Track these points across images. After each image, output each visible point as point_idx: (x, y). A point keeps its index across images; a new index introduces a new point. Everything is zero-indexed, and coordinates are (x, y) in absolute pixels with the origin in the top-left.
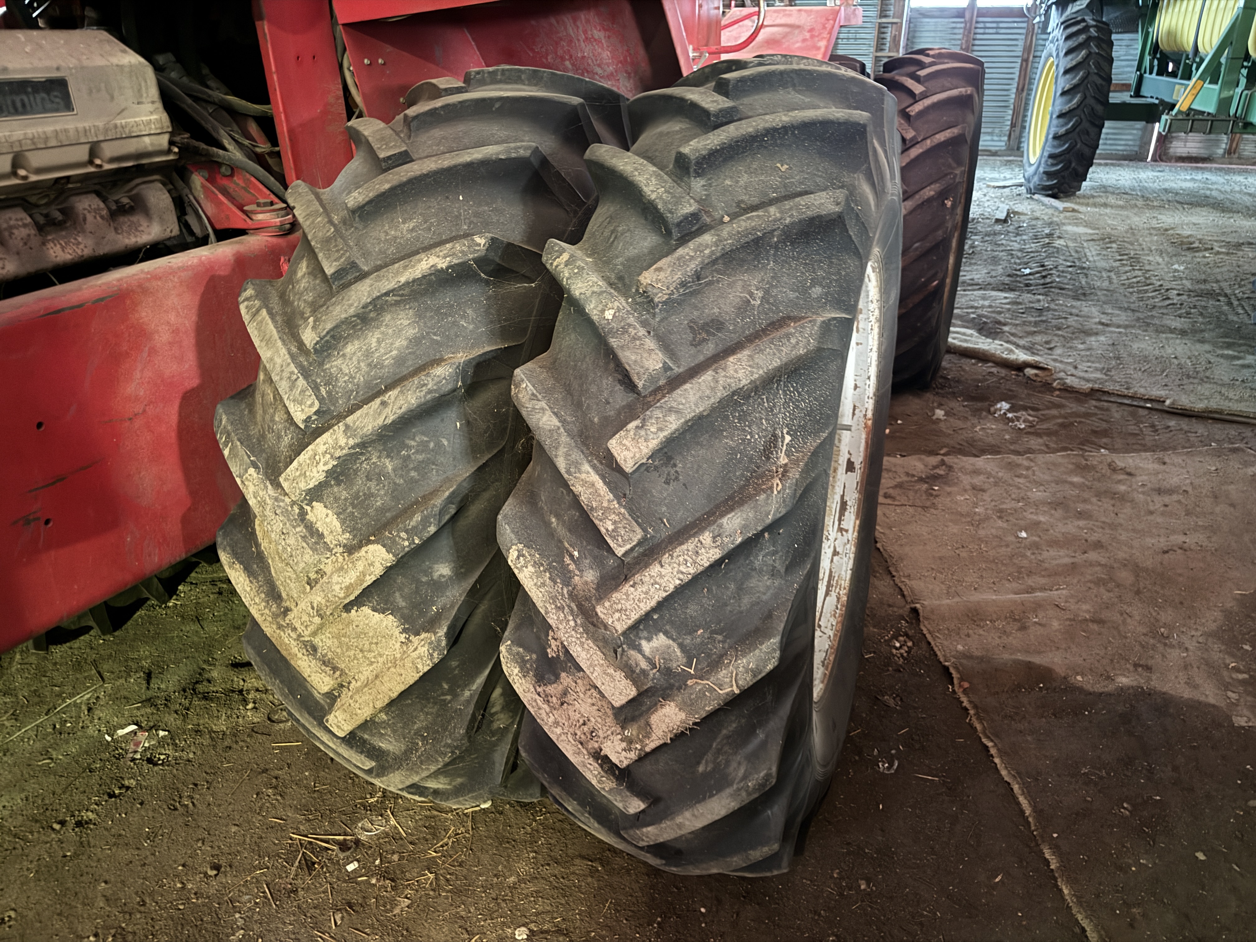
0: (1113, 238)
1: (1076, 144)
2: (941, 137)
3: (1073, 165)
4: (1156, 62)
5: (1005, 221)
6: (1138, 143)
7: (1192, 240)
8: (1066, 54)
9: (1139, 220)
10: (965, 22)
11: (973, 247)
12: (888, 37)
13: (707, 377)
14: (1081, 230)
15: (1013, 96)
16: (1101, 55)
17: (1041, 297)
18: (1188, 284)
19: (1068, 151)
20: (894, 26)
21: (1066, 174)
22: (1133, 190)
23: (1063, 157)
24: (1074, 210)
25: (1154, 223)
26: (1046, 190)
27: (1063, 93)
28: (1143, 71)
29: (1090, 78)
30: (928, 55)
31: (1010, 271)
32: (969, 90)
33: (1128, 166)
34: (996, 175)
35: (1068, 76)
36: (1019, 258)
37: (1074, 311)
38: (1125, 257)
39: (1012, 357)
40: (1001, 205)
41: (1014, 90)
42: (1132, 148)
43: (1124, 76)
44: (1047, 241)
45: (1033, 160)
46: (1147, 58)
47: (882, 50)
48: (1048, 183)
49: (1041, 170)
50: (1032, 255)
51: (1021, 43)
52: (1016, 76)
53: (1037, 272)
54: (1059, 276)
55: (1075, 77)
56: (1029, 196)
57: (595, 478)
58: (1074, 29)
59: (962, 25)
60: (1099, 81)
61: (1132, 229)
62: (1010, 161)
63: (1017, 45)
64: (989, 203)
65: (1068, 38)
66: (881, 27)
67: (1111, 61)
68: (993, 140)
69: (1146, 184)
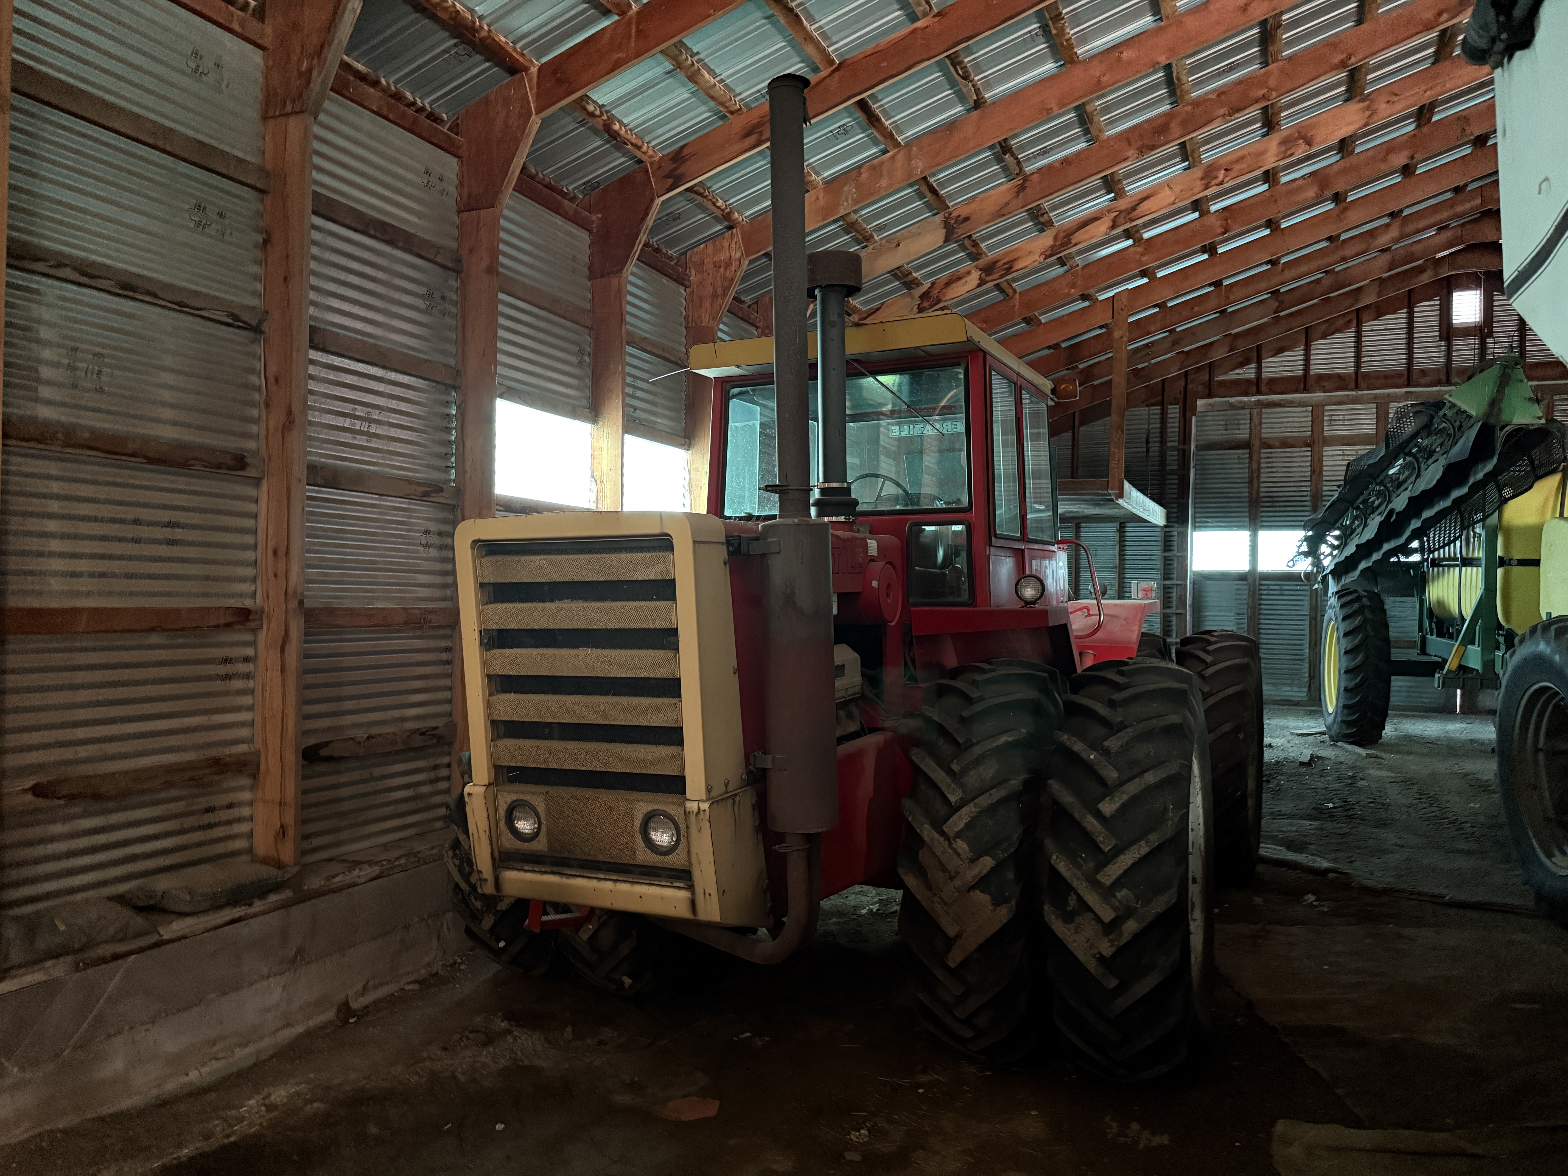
0: (1415, 781)
1: (1369, 696)
2: (1231, 691)
3: (1371, 715)
4: (1434, 626)
5: (1310, 764)
7: (1490, 783)
8: (1344, 619)
9: (1442, 766)
10: (1249, 585)
11: (1280, 785)
12: (1174, 596)
13: (1137, 780)
14: (1384, 773)
15: (1307, 650)
16: (1377, 621)
17: (1344, 825)
18: (1482, 819)
19: (1359, 703)
20: (1179, 587)
21: (1365, 723)
23: (1356, 708)
24: (1377, 757)
25: (1456, 769)
26: (1347, 738)
27: (1347, 653)
28: (1424, 633)
29: (1369, 640)
30: (1213, 636)
31: (1314, 806)
32: (1246, 660)
34: (1300, 724)
35: (1348, 638)
36: (1323, 795)
37: (1372, 836)
38: (1425, 796)
39: (1317, 865)
40: (1305, 751)
41: (1308, 645)
43: (1404, 637)
44: (1350, 781)
45: (1331, 710)
46: (1426, 623)
47: (1169, 607)
48: (1347, 732)
49: (1339, 719)
50: (1336, 792)
51: (1305, 605)
52: (1307, 632)
53: (1341, 806)
54: (1360, 810)
55: (1355, 639)
56: (1332, 743)
57: (1093, 820)
58: (1348, 598)
59: (1246, 587)
60: (1378, 642)
61: (1433, 773)
62: (1314, 711)
63: (1303, 605)
64: (1293, 749)
65: (1343, 606)
66: (1167, 589)
68: (1293, 691)
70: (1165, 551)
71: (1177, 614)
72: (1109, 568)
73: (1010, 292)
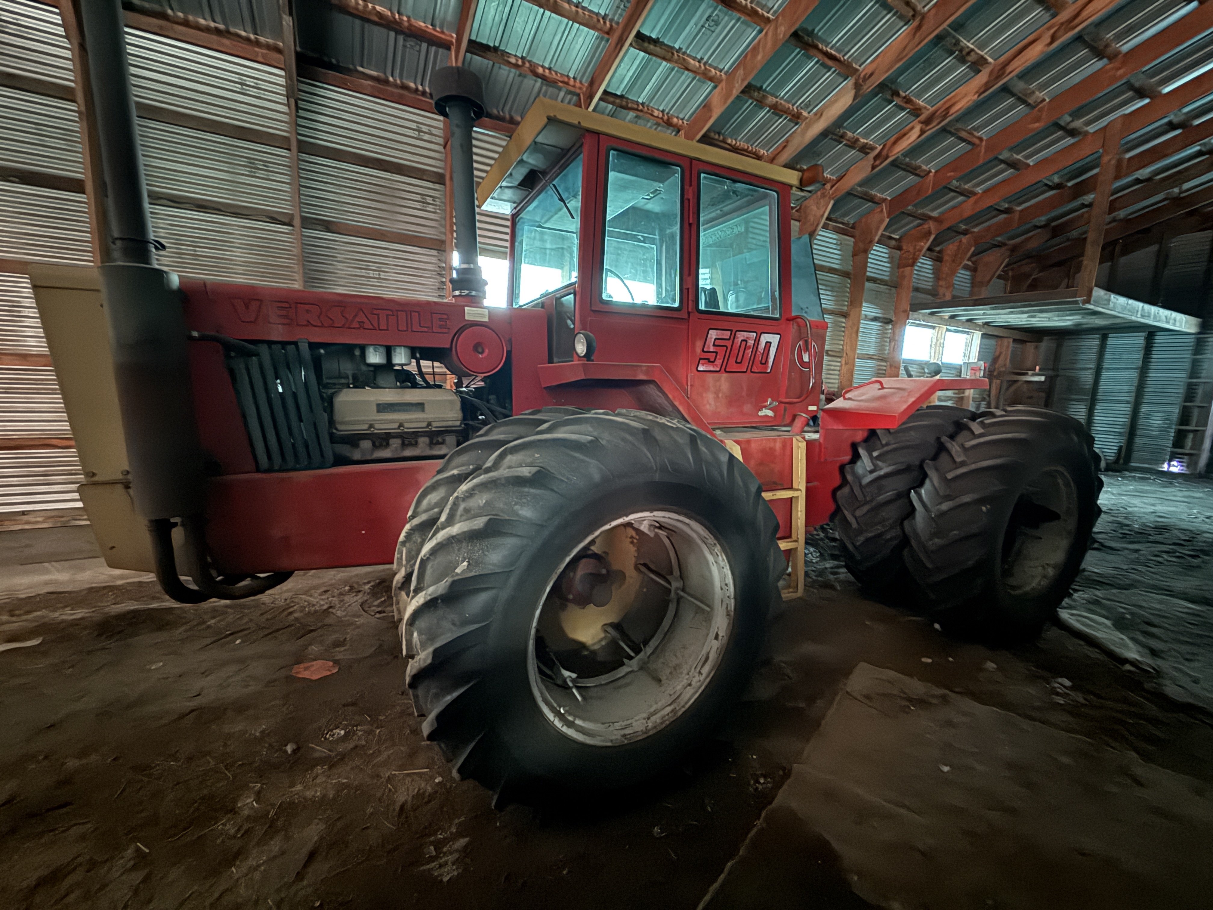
2: (985, 464)
20: (1206, 384)
32: (1023, 435)
39: (1120, 651)
70: (1196, 354)
71: (1199, 407)
72: (1131, 369)
73: (977, 141)
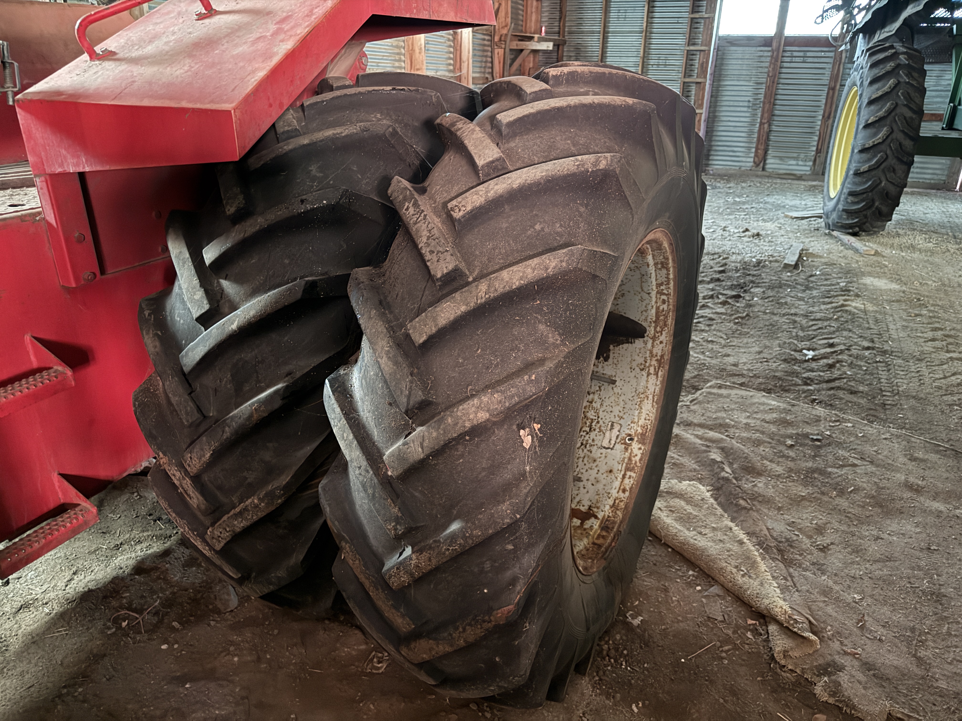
0: (923, 300)
1: (881, 182)
3: (877, 204)
5: (796, 266)
6: (946, 173)
8: (872, 83)
9: (952, 271)
10: (772, 51)
11: (750, 306)
12: (696, 63)
14: (884, 284)
15: (819, 123)
16: (912, 85)
17: (821, 411)
19: (871, 189)
20: (702, 53)
21: (869, 213)
22: (944, 227)
23: (865, 196)
24: (877, 254)
26: (846, 228)
27: (867, 126)
28: (957, 104)
29: (898, 110)
31: (787, 353)
33: (936, 196)
34: (797, 202)
35: (872, 107)
36: (803, 329)
38: (940, 333)
40: (795, 243)
41: (820, 117)
42: (939, 177)
43: (935, 106)
44: (841, 300)
45: (833, 194)
47: (690, 76)
48: (848, 221)
49: (840, 207)
50: (820, 324)
51: (828, 72)
52: (823, 104)
53: (824, 357)
54: (850, 366)
55: (881, 109)
56: (827, 231)
58: (881, 56)
59: (769, 54)
60: (909, 114)
61: (944, 285)
62: (814, 186)
63: (824, 74)
64: (782, 239)
65: (873, 66)
66: (690, 55)
67: (923, 91)
68: (798, 165)
69: (957, 220)
70: (693, 12)
71: (697, 83)
72: (636, 32)
